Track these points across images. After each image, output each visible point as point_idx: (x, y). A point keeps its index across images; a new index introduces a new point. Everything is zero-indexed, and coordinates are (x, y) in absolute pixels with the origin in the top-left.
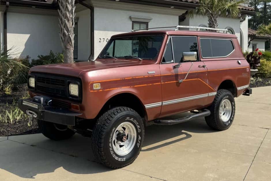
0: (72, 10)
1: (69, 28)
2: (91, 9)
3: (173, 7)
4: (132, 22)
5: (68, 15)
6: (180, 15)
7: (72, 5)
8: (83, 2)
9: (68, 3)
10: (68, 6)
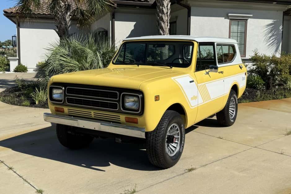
0: (167, 13)
1: (164, 29)
2: (188, 9)
3: (275, 3)
4: (229, 20)
5: (164, 18)
6: (284, 11)
7: (168, 9)
8: (181, 2)
9: (164, 7)
10: (164, 9)
